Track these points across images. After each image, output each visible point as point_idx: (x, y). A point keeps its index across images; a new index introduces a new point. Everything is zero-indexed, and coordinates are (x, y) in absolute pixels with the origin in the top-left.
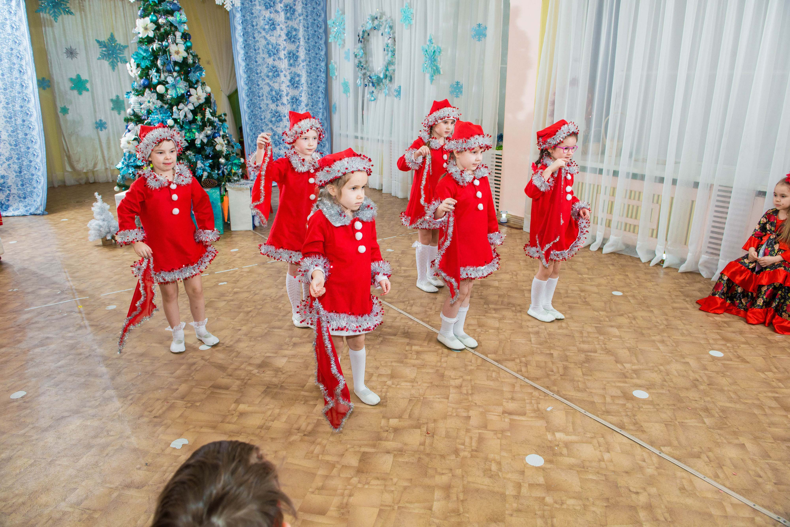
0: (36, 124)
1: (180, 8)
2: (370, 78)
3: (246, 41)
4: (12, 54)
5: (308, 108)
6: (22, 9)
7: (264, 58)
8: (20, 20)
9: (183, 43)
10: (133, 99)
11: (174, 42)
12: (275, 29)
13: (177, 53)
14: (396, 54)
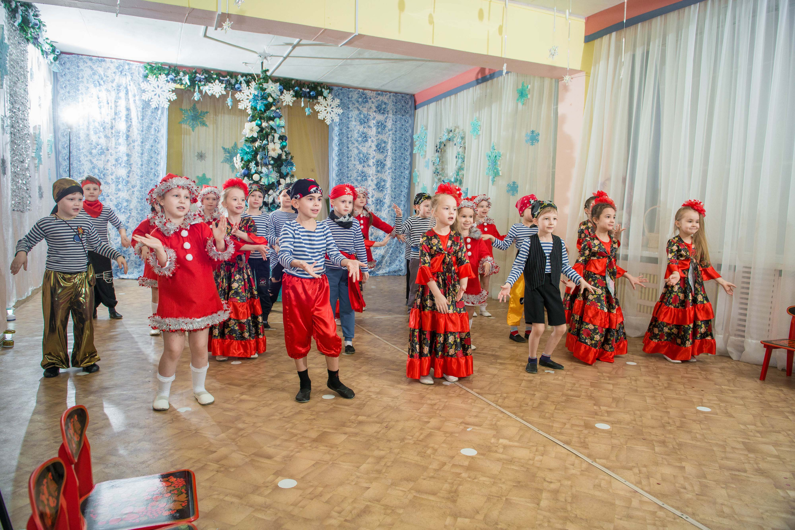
1: (281, 116)
3: (341, 150)
4: (151, 150)
6: (165, 117)
7: (355, 165)
8: (162, 125)
9: (280, 143)
11: (273, 141)
12: (366, 141)
13: (274, 150)
14: (465, 160)
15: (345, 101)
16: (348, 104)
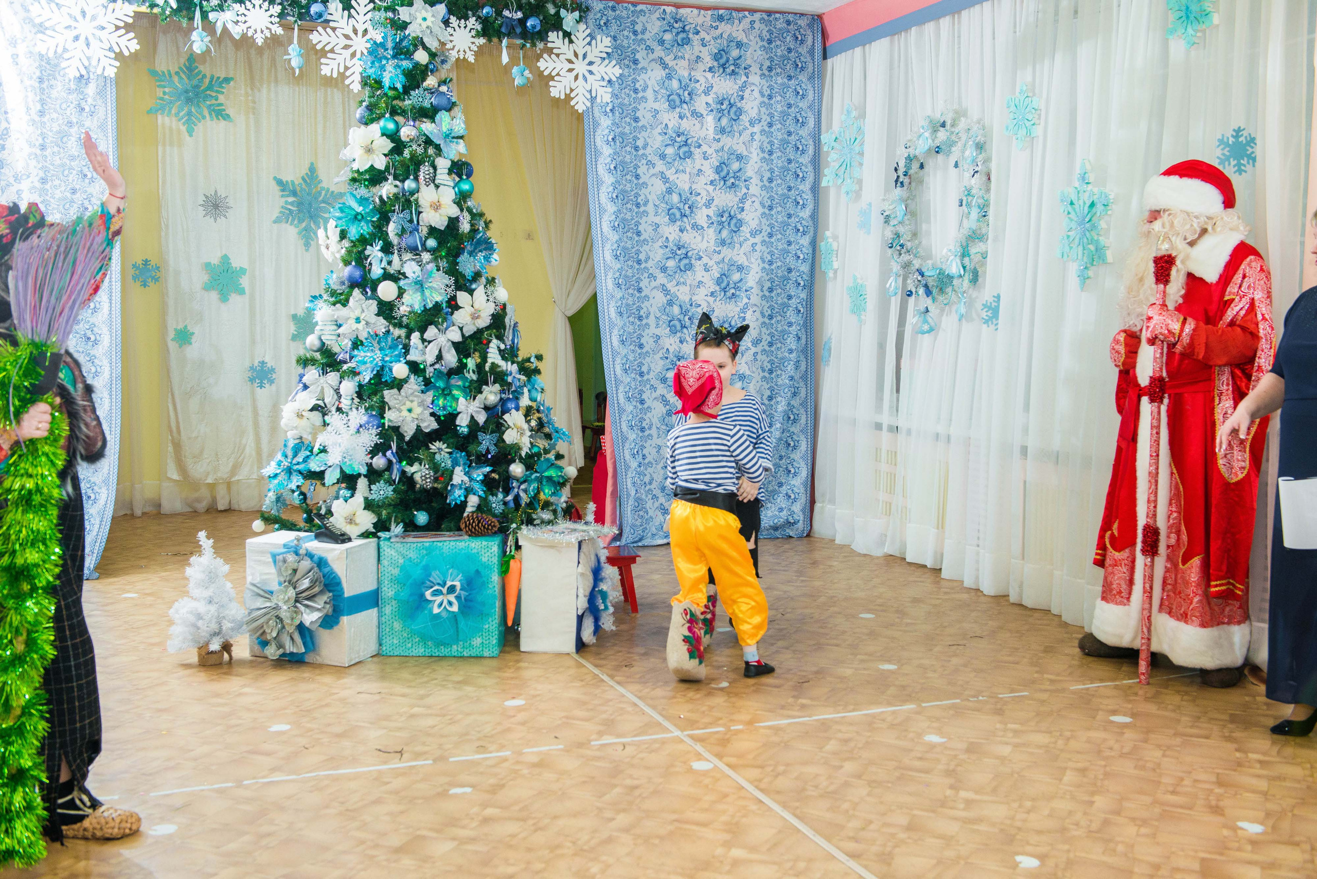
0: (105, 362)
1: (454, 104)
2: (923, 276)
3: (619, 184)
4: (72, 201)
5: (759, 348)
6: (109, 104)
7: (658, 226)
8: (101, 126)
9: (452, 184)
10: (324, 312)
11: (432, 180)
12: (689, 155)
13: (436, 207)
14: (991, 213)
15: (625, 43)
16: (634, 52)
